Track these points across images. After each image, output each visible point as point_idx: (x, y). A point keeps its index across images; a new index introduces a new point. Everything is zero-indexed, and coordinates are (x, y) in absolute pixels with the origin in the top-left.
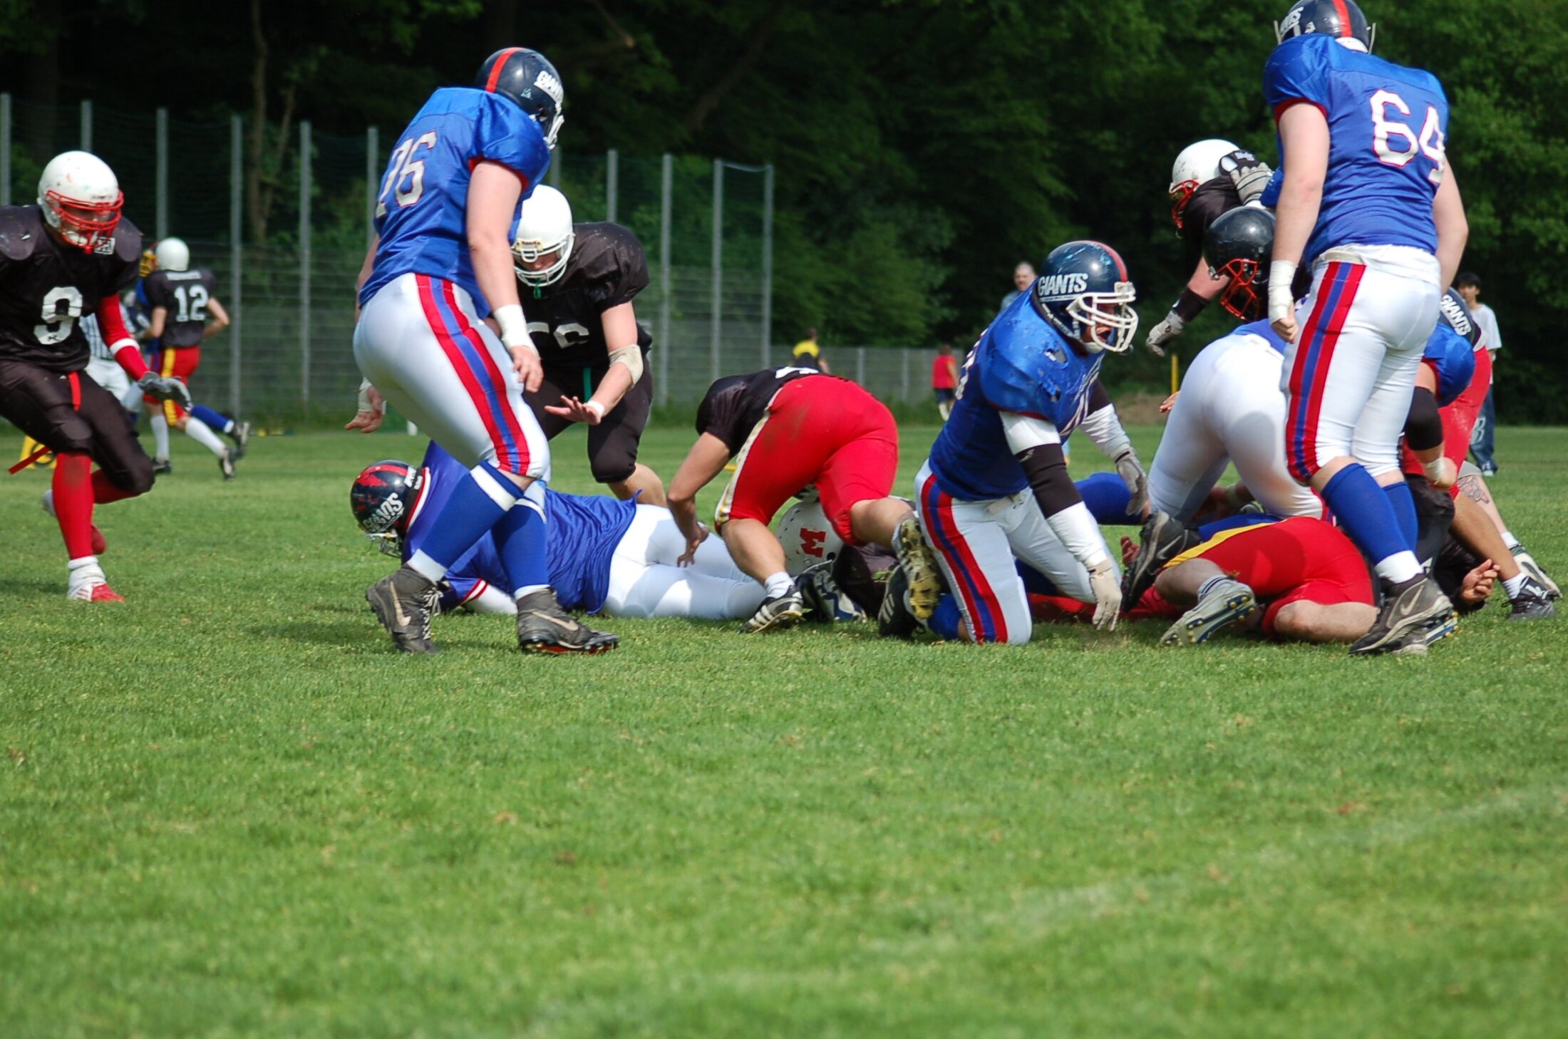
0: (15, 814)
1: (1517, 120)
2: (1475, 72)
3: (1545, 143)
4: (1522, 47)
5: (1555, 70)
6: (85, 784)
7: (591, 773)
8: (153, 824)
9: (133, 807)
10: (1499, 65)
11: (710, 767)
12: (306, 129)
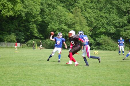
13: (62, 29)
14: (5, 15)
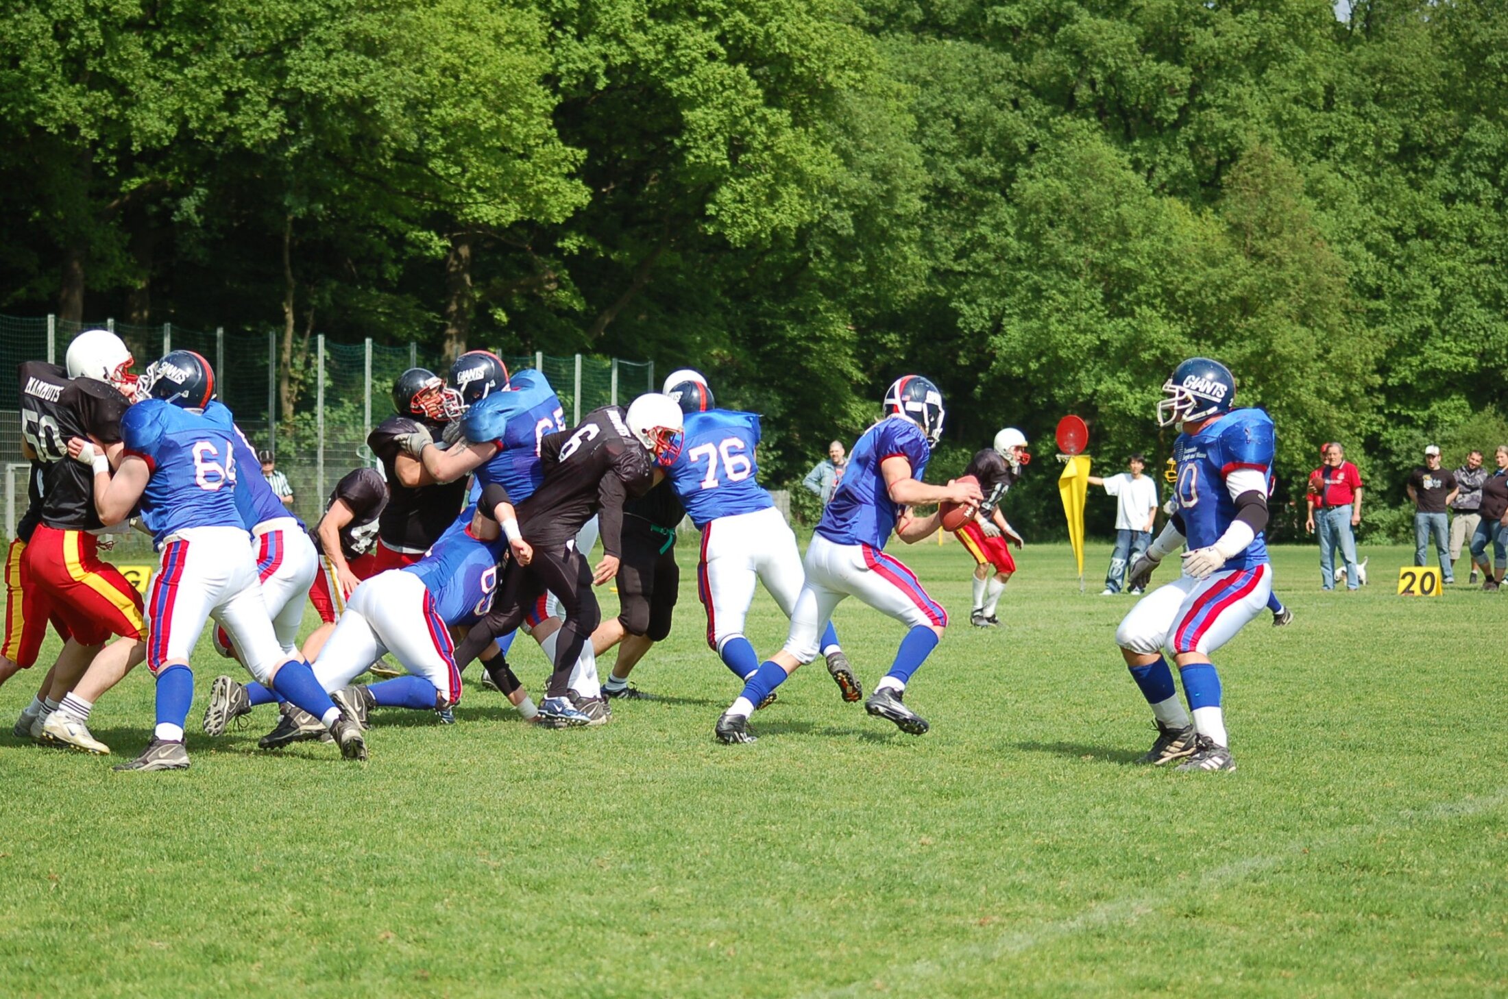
0: (41, 934)
1: (1178, 329)
2: (1148, 295)
3: (1198, 344)
4: (1180, 277)
5: (1203, 293)
6: (95, 907)
7: (455, 894)
8: (136, 943)
9: (124, 926)
10: (1165, 291)
11: (539, 888)
12: (321, 339)
13: (1146, 356)
14: (748, 233)
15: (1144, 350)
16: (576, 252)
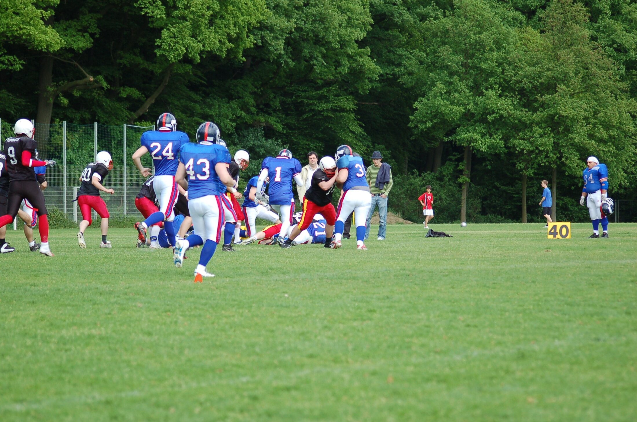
5: (523, 82)
14: (179, 55)
15: (490, 114)
16: (128, 65)
